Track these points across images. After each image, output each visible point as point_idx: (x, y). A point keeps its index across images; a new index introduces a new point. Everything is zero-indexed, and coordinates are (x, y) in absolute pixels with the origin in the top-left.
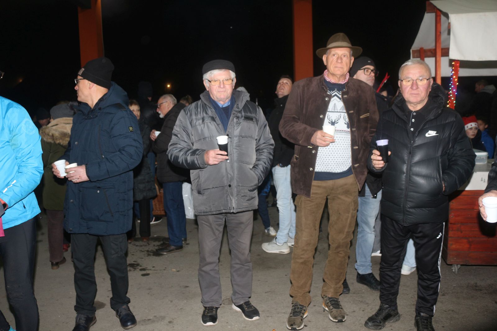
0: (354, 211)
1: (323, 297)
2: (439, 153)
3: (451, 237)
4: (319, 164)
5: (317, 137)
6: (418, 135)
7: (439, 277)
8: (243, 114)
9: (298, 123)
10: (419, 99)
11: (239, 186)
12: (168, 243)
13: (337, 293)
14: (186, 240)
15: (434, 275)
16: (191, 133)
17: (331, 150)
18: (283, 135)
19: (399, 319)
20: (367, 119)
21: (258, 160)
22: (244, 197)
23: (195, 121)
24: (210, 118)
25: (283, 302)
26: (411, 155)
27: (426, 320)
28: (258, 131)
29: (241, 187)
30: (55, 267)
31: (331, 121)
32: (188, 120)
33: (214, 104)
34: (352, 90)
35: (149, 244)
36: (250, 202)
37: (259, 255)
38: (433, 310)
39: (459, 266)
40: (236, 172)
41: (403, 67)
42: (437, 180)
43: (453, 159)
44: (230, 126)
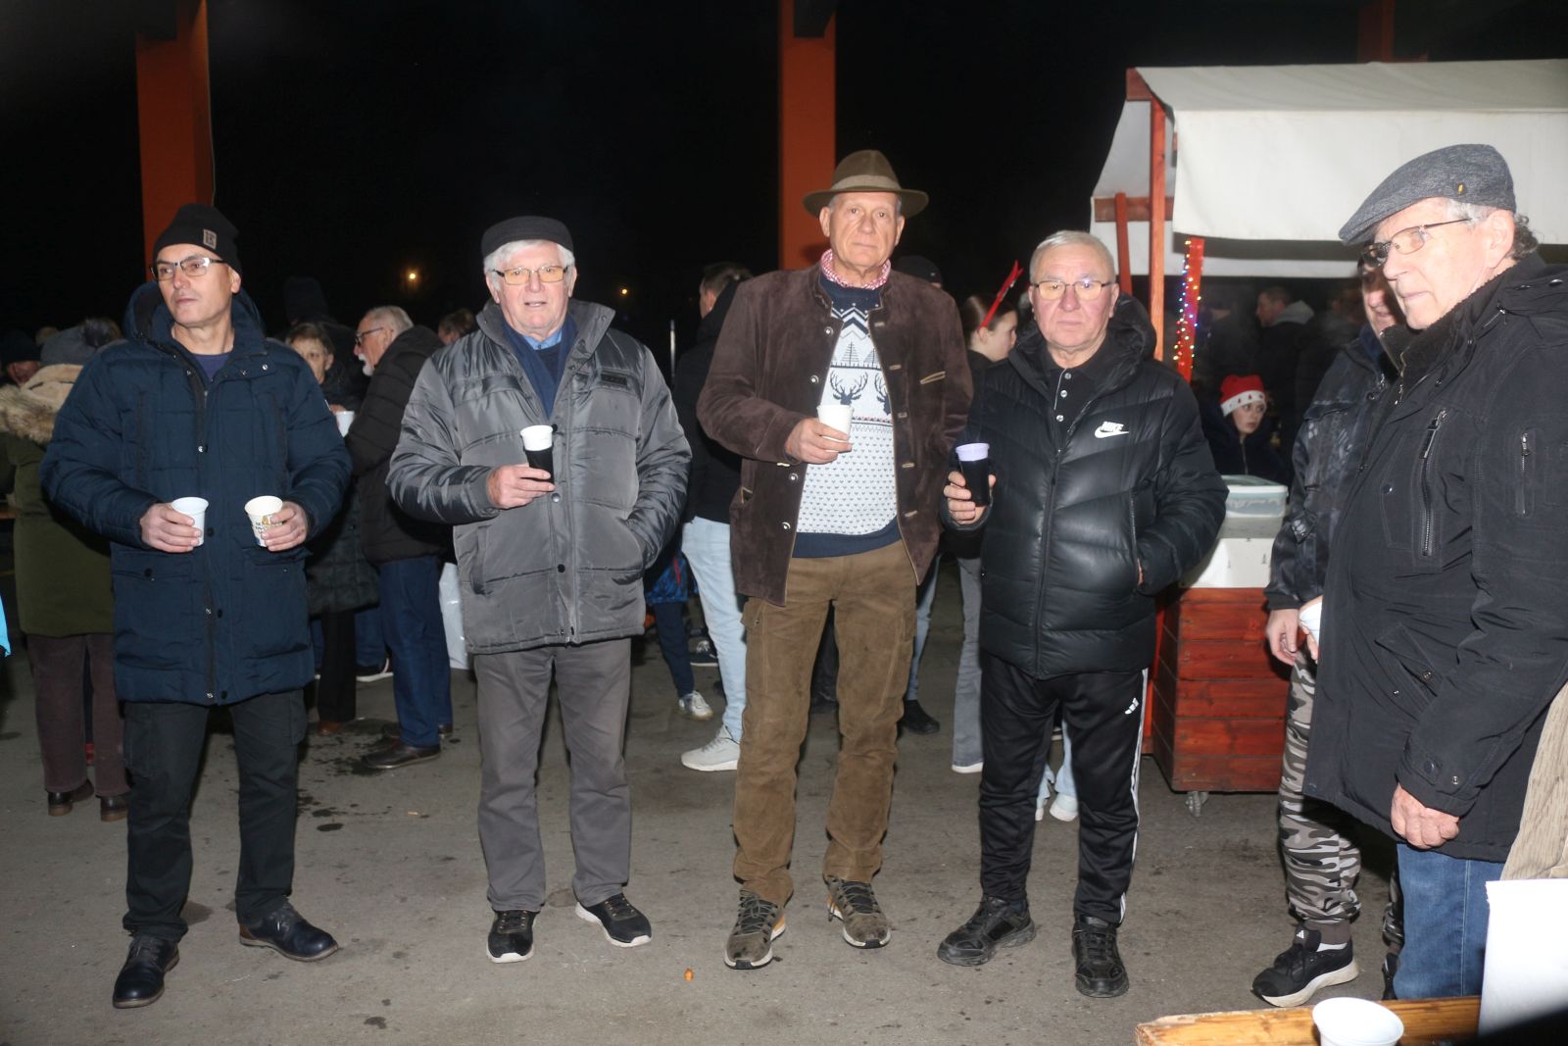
0: (906, 640)
1: (827, 883)
2: (1130, 483)
3: (1183, 716)
4: (807, 512)
5: (803, 439)
6: (1074, 433)
7: (1135, 819)
8: (599, 367)
9: (752, 398)
10: (1081, 337)
11: (587, 568)
12: (396, 737)
13: (866, 868)
14: (449, 729)
15: (1119, 813)
16: (454, 422)
17: (841, 474)
18: (709, 433)
19: (1032, 938)
20: (938, 388)
21: (644, 495)
22: (603, 599)
23: (463, 390)
24: (505, 381)
25: (718, 898)
26: (1055, 487)
27: (1099, 935)
28: (643, 414)
29: (593, 571)
30: (60, 809)
31: (841, 391)
32: (444, 387)
33: (518, 342)
34: (899, 306)
35: (342, 742)
36: (619, 614)
37: (657, 771)
38: (1118, 910)
39: (1205, 795)
40: (579, 530)
41: (1041, 249)
42: (1124, 557)
43: (1169, 500)
44: (560, 402)
